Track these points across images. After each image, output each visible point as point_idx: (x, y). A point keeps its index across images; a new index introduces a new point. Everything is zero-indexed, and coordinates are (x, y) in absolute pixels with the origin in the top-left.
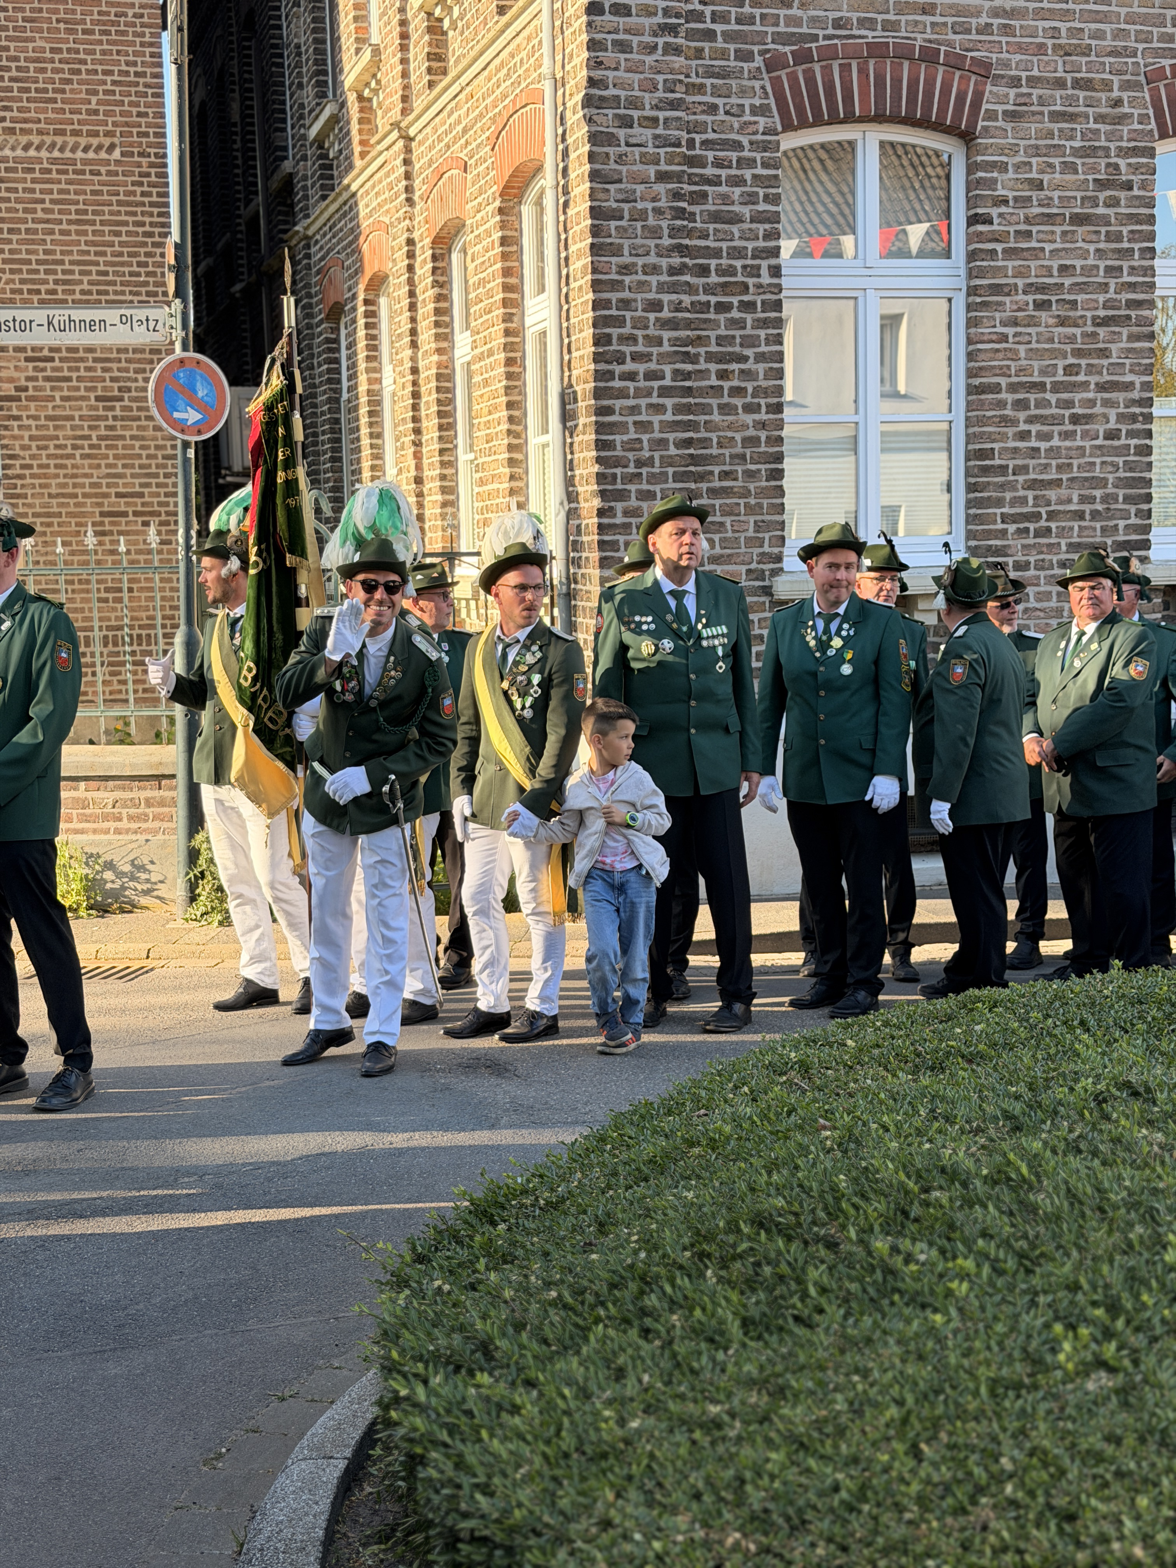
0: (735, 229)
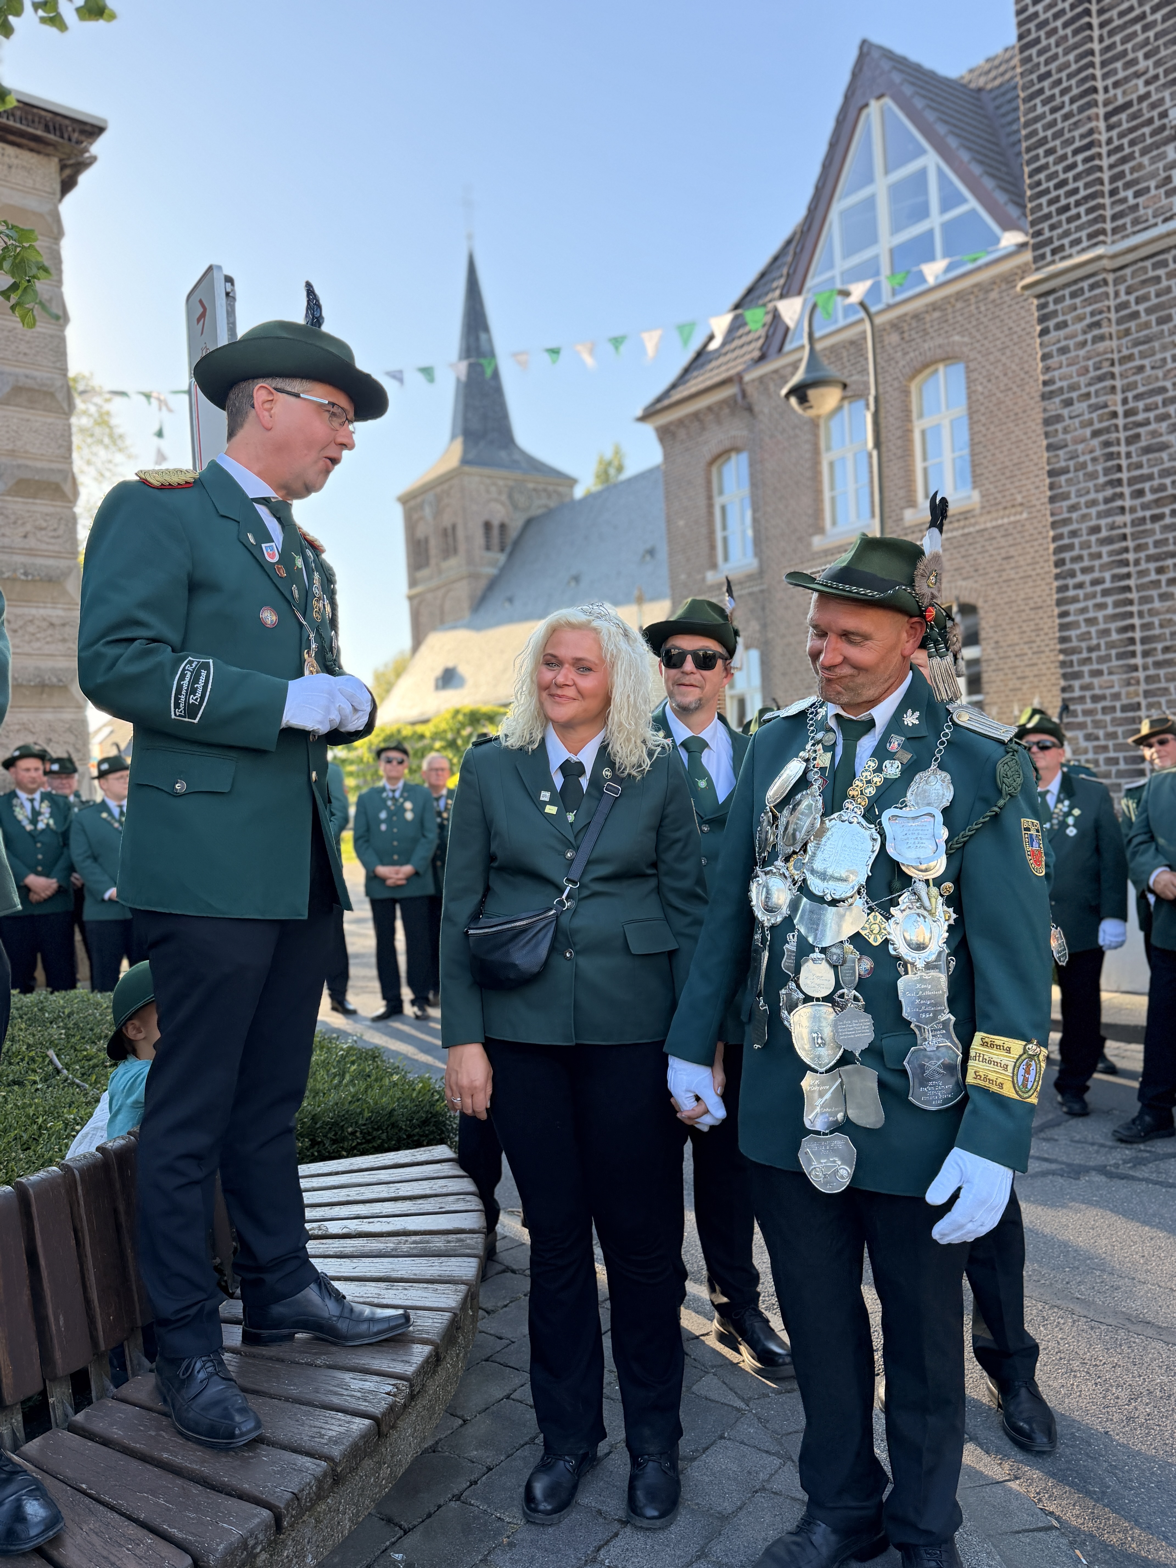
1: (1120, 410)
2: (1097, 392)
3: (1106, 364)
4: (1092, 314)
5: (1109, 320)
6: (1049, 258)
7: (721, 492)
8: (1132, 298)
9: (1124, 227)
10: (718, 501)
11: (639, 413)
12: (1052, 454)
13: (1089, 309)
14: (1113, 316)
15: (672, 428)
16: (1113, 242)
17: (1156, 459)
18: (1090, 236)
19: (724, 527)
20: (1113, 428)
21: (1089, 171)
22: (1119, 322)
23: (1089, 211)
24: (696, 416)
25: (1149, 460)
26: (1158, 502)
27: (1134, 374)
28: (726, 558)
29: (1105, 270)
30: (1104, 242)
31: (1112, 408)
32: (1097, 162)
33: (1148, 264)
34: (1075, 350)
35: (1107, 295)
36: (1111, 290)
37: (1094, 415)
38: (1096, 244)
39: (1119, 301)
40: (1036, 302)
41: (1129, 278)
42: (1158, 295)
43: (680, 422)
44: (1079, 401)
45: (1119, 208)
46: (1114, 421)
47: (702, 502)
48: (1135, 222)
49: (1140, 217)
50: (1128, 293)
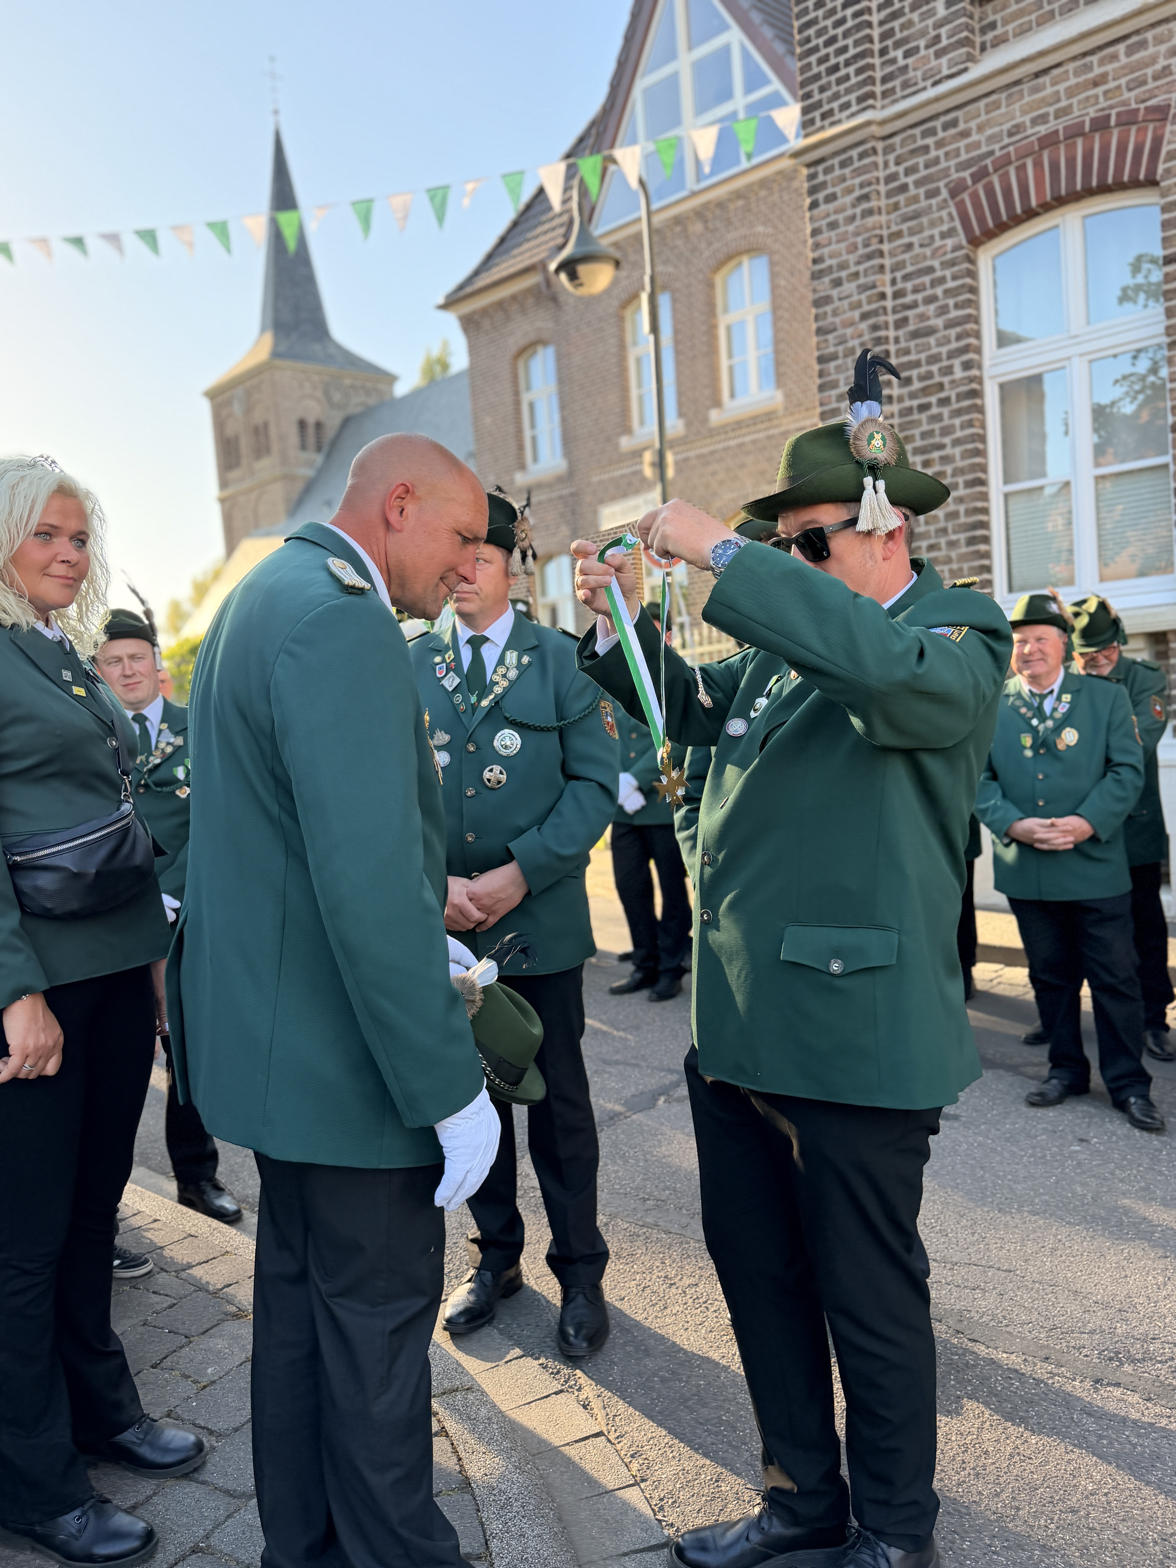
0: (932, 340)
1: (889, 291)
2: (866, 271)
3: (875, 241)
4: (862, 186)
5: (878, 193)
6: (818, 123)
7: (528, 388)
8: (901, 169)
9: (893, 90)
10: (526, 398)
11: (441, 300)
12: (821, 338)
13: (857, 181)
14: (882, 188)
15: (476, 317)
16: (883, 107)
17: (923, 345)
18: (860, 100)
19: (533, 426)
20: (881, 311)
21: (858, 27)
22: (889, 194)
23: (859, 72)
24: (500, 305)
25: (917, 345)
26: (925, 391)
27: (903, 252)
28: (535, 459)
29: (874, 137)
30: (873, 107)
31: (880, 289)
32: (866, 17)
33: (917, 131)
34: (845, 225)
35: (875, 165)
36: (880, 159)
37: (863, 297)
38: (864, 109)
39: (888, 172)
40: (805, 172)
41: (898, 147)
42: (927, 167)
43: (484, 312)
44: (849, 281)
45: (889, 69)
46: (882, 303)
47: (509, 398)
48: (905, 85)
49: (909, 79)
50: (897, 163)
